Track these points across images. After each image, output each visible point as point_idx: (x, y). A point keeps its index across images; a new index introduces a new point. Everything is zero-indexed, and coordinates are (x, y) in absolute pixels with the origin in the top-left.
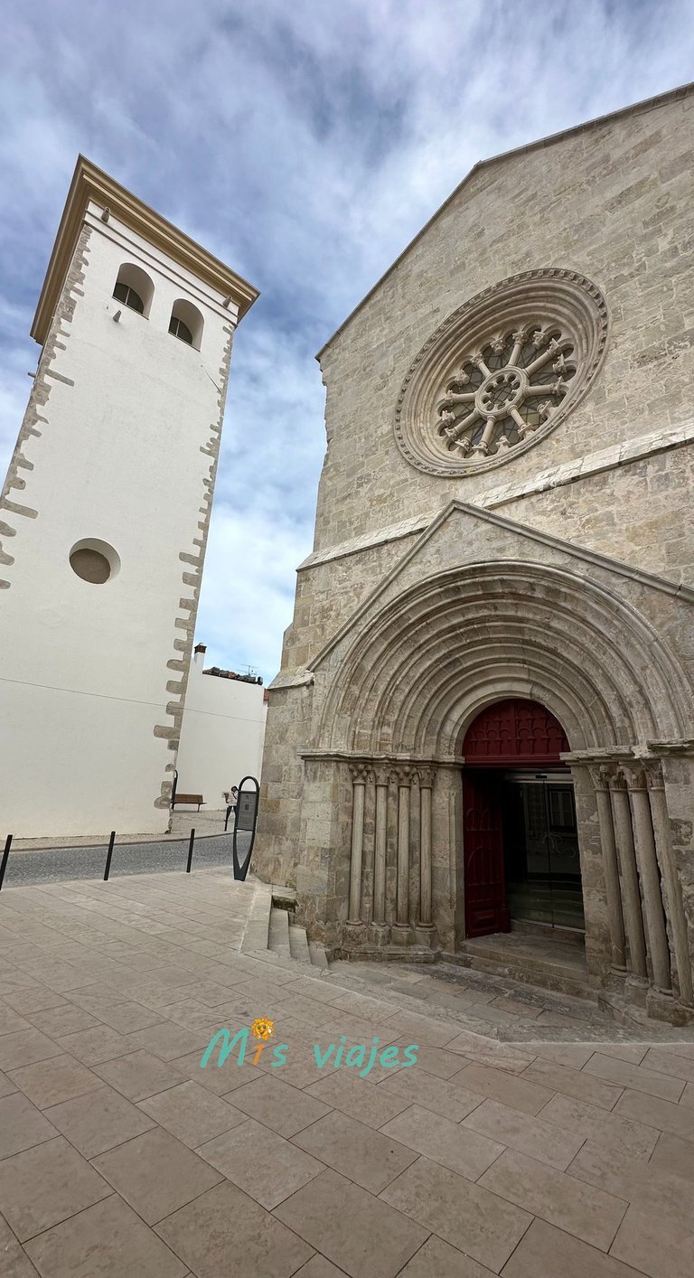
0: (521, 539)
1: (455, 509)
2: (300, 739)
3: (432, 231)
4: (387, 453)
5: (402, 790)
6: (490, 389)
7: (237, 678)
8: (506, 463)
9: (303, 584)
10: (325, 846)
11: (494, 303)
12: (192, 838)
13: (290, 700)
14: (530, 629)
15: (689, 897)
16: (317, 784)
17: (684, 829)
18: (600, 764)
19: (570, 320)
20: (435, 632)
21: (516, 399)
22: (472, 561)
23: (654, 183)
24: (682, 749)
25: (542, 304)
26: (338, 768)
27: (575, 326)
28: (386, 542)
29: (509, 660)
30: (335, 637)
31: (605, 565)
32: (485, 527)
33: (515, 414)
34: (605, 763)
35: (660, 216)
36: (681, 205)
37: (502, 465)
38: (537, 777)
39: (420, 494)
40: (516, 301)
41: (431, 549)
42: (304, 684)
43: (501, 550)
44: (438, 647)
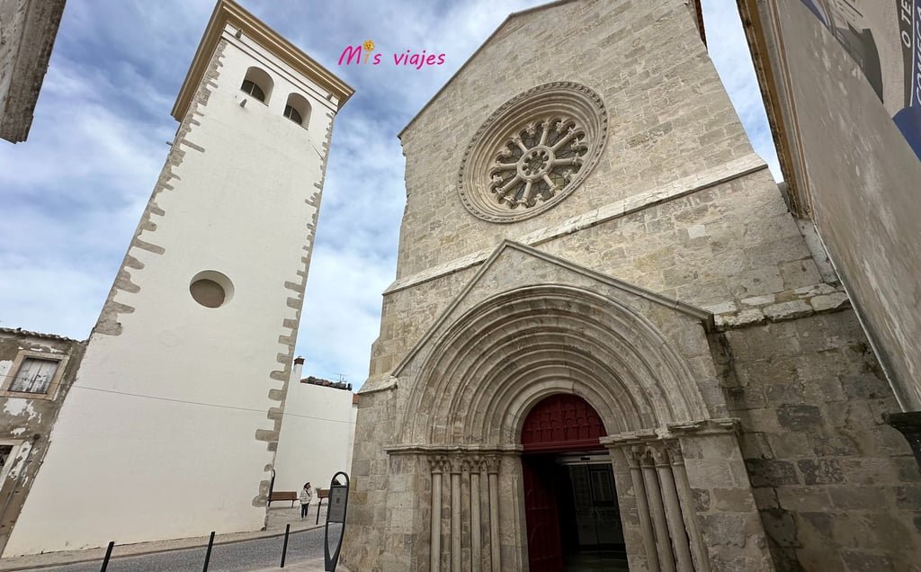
0: (558, 268)
1: (507, 246)
2: (386, 436)
3: (481, 55)
4: (453, 205)
5: (474, 477)
6: (527, 160)
7: (330, 385)
8: (542, 213)
9: (388, 305)
10: (408, 533)
11: (528, 102)
12: (287, 533)
13: (377, 402)
14: (569, 337)
15: (714, 557)
16: (401, 475)
17: (704, 497)
18: (631, 445)
19: (580, 115)
20: (495, 341)
21: (546, 168)
22: (522, 285)
23: (629, 31)
24: (694, 430)
25: (560, 105)
26: (419, 460)
27: (584, 119)
28: (454, 272)
29: (554, 362)
30: (415, 348)
31: (622, 287)
32: (530, 259)
33: (546, 178)
34: (635, 445)
35: (635, 52)
36: (648, 45)
37: (539, 214)
38: (582, 459)
39: (479, 235)
40: (542, 102)
41: (490, 275)
42: (389, 388)
43: (544, 276)
44: (498, 354)
